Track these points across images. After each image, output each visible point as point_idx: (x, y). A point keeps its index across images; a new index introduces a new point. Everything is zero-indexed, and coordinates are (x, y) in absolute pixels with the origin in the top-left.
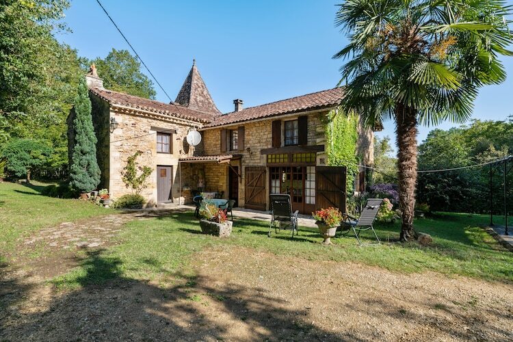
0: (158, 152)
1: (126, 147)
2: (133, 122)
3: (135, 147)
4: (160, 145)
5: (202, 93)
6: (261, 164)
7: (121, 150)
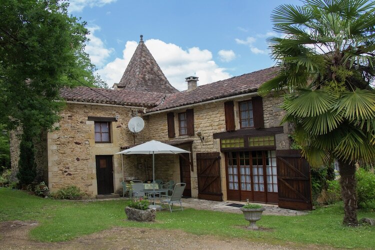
0: (96, 142)
1: (63, 140)
2: (70, 115)
3: (71, 139)
4: (98, 135)
5: (152, 70)
6: (215, 150)
7: (58, 143)
